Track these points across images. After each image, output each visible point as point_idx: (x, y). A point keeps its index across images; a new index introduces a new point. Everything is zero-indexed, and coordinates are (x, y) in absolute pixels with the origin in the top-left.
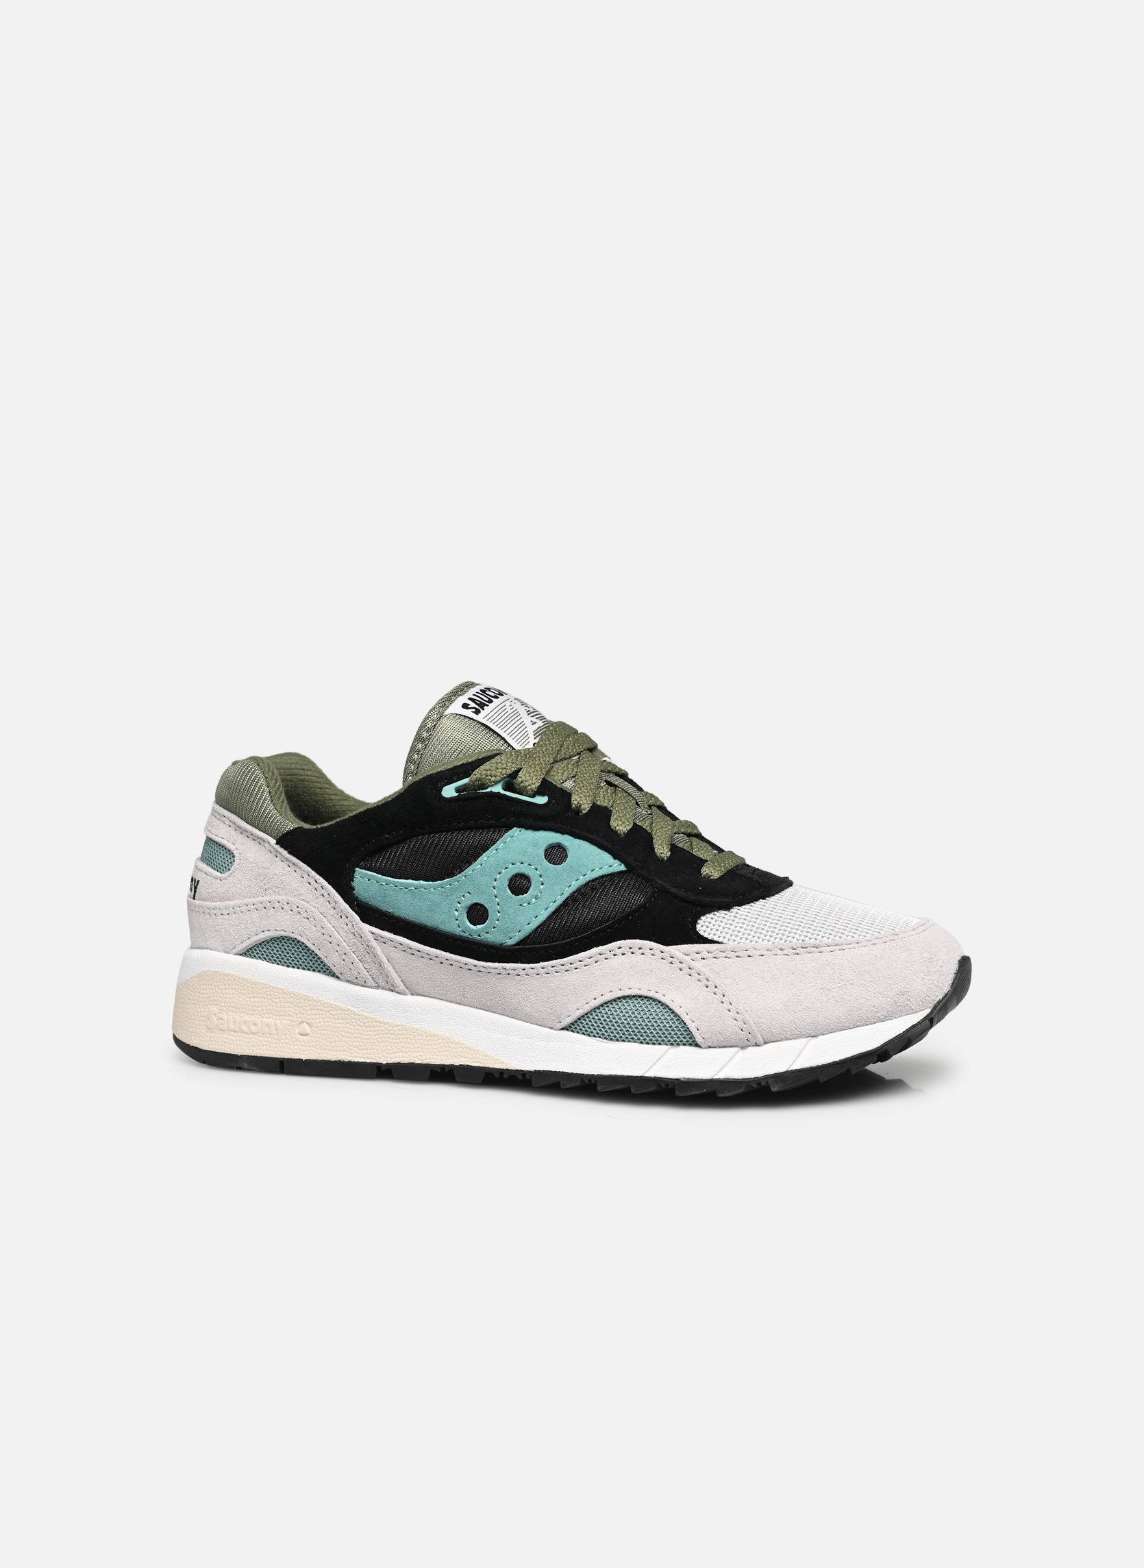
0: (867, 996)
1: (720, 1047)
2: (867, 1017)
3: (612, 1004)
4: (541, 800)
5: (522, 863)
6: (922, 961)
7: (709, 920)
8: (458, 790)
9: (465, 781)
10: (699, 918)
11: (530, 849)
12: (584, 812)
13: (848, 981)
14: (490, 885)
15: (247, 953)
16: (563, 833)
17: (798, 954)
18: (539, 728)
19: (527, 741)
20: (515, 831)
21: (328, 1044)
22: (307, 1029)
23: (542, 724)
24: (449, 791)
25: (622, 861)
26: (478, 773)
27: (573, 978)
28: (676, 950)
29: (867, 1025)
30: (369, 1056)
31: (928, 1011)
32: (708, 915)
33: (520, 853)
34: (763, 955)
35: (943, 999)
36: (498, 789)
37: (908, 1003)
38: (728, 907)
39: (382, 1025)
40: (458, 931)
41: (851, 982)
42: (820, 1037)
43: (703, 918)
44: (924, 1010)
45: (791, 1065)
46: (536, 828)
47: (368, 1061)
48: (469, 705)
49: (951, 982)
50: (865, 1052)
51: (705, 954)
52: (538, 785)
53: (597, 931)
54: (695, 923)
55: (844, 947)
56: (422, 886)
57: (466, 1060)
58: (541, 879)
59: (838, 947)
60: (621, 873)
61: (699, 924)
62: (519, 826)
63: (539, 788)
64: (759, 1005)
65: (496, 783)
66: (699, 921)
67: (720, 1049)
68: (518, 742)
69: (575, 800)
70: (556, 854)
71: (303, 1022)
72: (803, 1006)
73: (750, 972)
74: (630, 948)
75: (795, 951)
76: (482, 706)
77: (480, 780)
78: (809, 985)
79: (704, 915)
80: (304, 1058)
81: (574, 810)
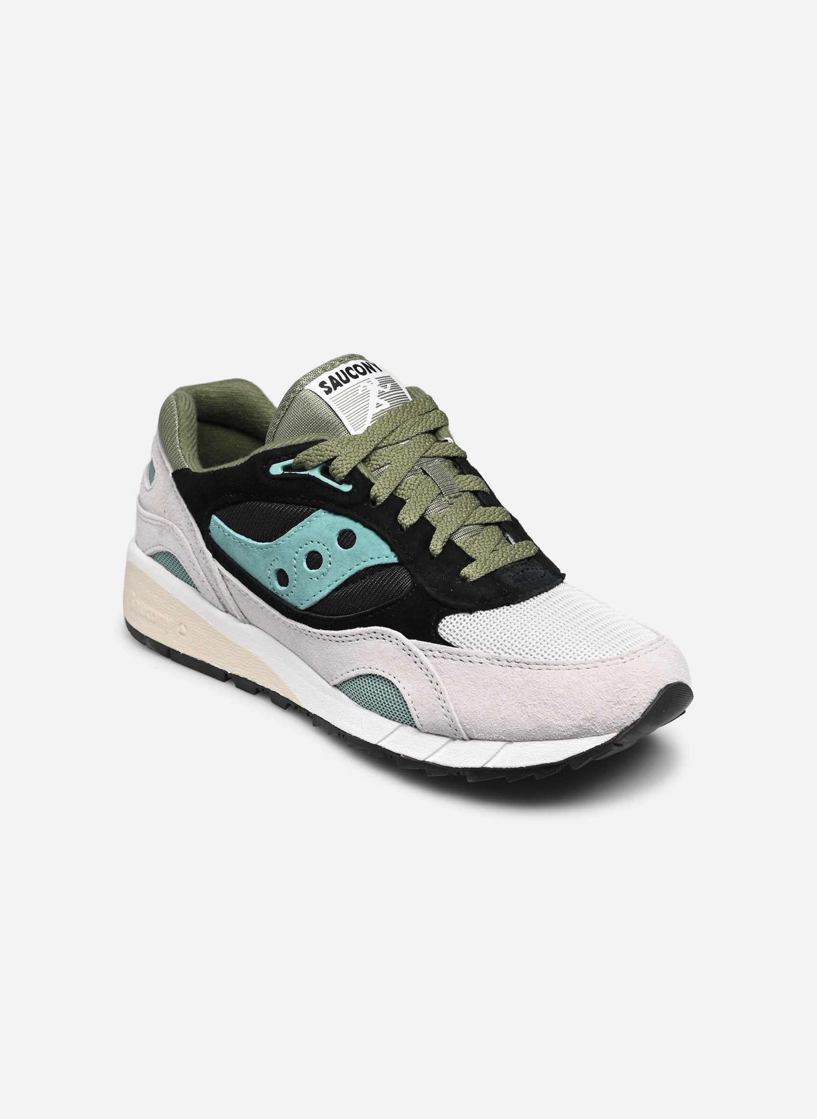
0: (557, 716)
1: (436, 735)
2: (554, 734)
3: (365, 678)
4: (346, 488)
5: (319, 543)
6: (614, 691)
7: (452, 620)
8: (285, 468)
9: (290, 462)
10: (443, 617)
11: (326, 531)
12: (378, 504)
13: (543, 700)
14: (292, 556)
15: (153, 556)
16: (356, 520)
17: (511, 667)
18: (381, 411)
19: (363, 424)
20: (320, 513)
21: (196, 646)
22: (184, 631)
23: (389, 406)
24: (276, 469)
25: (397, 555)
26: (301, 456)
27: (340, 648)
28: (415, 645)
29: (555, 740)
30: (220, 664)
31: (615, 734)
32: (452, 616)
33: (318, 534)
34: (481, 663)
35: (631, 725)
36: (316, 473)
37: (593, 727)
38: (471, 611)
39: (229, 642)
40: (270, 587)
41: (546, 702)
42: (514, 743)
43: (447, 618)
44: (608, 734)
45: (486, 764)
46: (336, 513)
47: (220, 667)
48: (326, 383)
49: (642, 711)
50: (549, 764)
51: (437, 654)
52: (346, 473)
53: (360, 614)
54: (439, 620)
55: (551, 667)
56: (249, 544)
57: (277, 688)
58: (330, 559)
59: (545, 667)
60: (394, 564)
61: (442, 622)
62: (324, 509)
63: (346, 477)
64: (467, 708)
65: (313, 468)
66: (443, 620)
67: (435, 736)
68: (353, 425)
69: (374, 491)
70: (346, 539)
71: (181, 624)
72: (502, 716)
73: (468, 677)
74: (383, 635)
75: (508, 664)
76: (336, 385)
77: (301, 463)
78: (512, 698)
79: (448, 615)
80: (182, 652)
81: (371, 501)
